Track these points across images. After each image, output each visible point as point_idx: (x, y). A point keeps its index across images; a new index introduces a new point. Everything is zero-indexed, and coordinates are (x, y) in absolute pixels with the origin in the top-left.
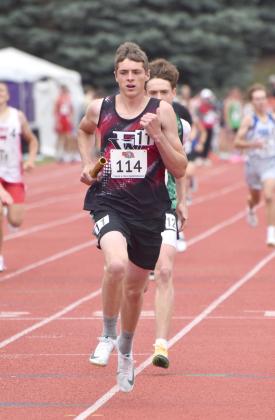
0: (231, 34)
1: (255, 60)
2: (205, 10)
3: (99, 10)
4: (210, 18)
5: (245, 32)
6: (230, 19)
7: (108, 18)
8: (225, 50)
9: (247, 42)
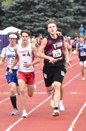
0: (67, 23)
1: (73, 29)
2: (60, 17)
3: (34, 17)
4: (62, 19)
5: (70, 22)
6: (67, 19)
7: (36, 19)
8: (66, 26)
9: (71, 25)
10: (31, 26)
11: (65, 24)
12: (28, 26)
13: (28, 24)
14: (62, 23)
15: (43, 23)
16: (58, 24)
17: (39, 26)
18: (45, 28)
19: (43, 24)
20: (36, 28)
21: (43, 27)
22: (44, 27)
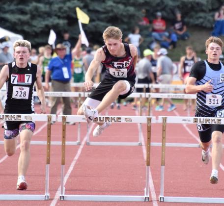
10: (23, 12)
11: (131, 9)
12: (12, 12)
13: (13, 7)
14: (121, 7)
15: (61, 5)
16: (109, 9)
17: (49, 15)
18: (65, 21)
19: (60, 8)
20: (39, 19)
21: (59, 17)
22: (64, 18)
